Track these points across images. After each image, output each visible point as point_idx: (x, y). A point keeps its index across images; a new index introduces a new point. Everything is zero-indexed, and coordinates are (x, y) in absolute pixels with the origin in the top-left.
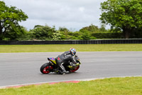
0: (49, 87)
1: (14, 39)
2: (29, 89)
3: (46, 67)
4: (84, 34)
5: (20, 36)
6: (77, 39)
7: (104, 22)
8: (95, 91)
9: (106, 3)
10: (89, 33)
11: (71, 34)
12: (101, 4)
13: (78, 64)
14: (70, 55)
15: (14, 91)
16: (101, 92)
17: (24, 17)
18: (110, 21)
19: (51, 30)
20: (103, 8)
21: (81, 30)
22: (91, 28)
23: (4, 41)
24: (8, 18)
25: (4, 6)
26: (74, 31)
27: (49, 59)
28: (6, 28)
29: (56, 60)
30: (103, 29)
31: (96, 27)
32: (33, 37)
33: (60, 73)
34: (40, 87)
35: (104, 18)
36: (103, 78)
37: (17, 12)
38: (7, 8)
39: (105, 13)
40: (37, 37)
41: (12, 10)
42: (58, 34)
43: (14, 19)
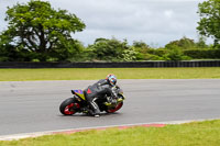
0: (119, 133)
1: (63, 59)
2: (88, 136)
3: (69, 104)
4: (173, 51)
5: (72, 55)
6: (161, 60)
7: (203, 33)
8: (191, 140)
9: (207, 4)
10: (180, 51)
11: (151, 52)
12: (200, 5)
13: (120, 99)
14: (107, 86)
15: (65, 138)
16: (200, 142)
17: (80, 26)
18: (213, 32)
19: (121, 46)
20: (203, 11)
21: (167, 46)
22: (182, 43)
23: (49, 63)
24: (55, 27)
25: (49, 10)
26: (156, 48)
27: (73, 92)
28: (51, 43)
29: (85, 93)
30: (202, 44)
31: (191, 41)
32: (92, 56)
33: (91, 113)
34: (104, 133)
35: (204, 27)
36: (202, 120)
37: (68, 18)
38: (53, 12)
39: (205, 20)
40: (100, 56)
41: (62, 15)
42: (131, 52)
43: (64, 29)
